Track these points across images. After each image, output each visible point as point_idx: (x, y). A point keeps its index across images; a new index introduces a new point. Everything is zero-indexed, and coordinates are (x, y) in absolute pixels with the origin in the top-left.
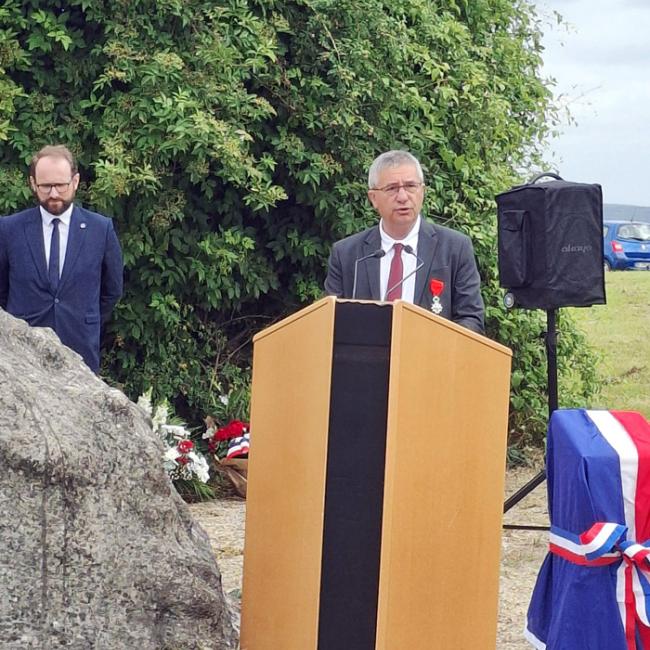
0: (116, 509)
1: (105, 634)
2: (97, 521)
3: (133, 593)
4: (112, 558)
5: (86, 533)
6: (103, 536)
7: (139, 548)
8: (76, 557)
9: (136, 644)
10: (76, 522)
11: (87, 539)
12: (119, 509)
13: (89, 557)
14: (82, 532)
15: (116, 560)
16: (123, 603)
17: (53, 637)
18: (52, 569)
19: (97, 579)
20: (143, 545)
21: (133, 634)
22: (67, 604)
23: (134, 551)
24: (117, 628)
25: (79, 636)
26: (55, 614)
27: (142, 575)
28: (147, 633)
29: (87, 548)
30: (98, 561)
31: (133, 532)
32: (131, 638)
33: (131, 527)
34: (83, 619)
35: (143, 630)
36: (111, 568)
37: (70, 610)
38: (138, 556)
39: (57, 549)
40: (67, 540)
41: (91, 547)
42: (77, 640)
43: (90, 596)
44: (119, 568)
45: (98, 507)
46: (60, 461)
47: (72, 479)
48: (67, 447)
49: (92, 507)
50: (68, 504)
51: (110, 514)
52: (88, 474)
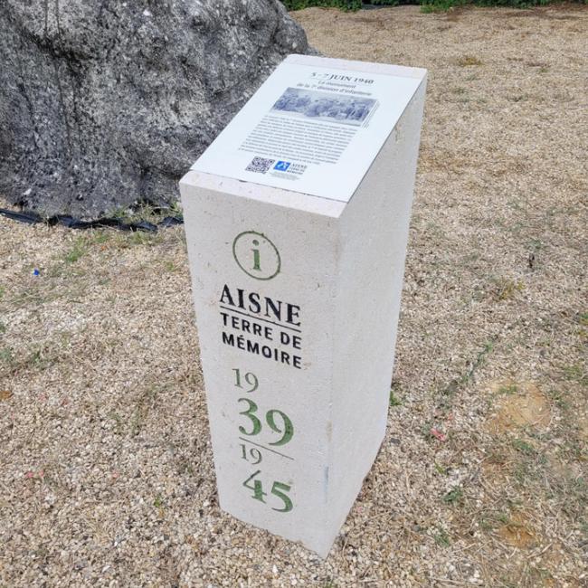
0: (115, 81)
1: (105, 182)
2: (99, 90)
3: (124, 153)
4: (108, 122)
5: (90, 100)
6: (102, 104)
7: (129, 116)
8: (84, 118)
9: (125, 192)
10: (82, 89)
11: (90, 104)
12: (118, 80)
13: (92, 119)
14: (87, 99)
15: (110, 125)
16: (119, 159)
17: (72, 178)
18: (71, 125)
19: (100, 138)
20: (133, 114)
21: (125, 184)
22: (84, 153)
23: (124, 119)
24: (114, 177)
25: (87, 180)
26: (76, 159)
27: (127, 140)
28: (133, 185)
29: (90, 112)
30: (99, 123)
31: (127, 102)
32: (122, 187)
33: (127, 98)
34: (93, 167)
35: (131, 183)
36: (107, 130)
37: (86, 158)
38: (126, 124)
39: (70, 110)
40: (75, 103)
41: (93, 112)
42: (85, 183)
43: (98, 150)
44: (112, 132)
45: (100, 78)
46: (57, 36)
47: (72, 53)
48: (65, 23)
49: (95, 78)
50: (74, 74)
51: (110, 85)
52: (86, 49)
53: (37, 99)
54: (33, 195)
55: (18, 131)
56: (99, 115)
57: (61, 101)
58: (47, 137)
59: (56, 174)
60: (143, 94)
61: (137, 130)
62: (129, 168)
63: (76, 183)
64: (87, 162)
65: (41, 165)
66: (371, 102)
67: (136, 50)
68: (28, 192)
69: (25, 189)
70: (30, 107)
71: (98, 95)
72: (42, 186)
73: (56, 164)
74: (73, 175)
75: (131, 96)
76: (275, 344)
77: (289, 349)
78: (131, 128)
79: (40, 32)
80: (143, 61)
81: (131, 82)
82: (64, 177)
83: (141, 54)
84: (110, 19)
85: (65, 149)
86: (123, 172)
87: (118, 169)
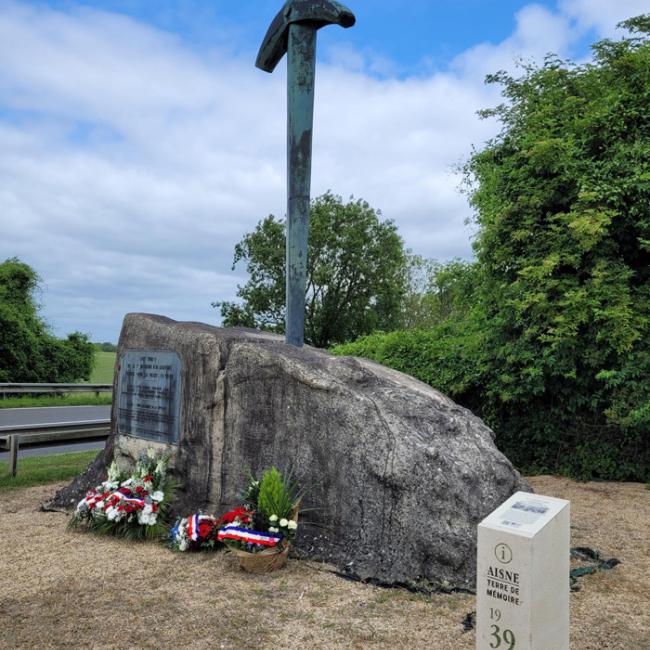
0: (417, 503)
1: (400, 562)
2: (406, 507)
3: (415, 545)
4: (409, 526)
5: (401, 512)
6: (407, 515)
7: (422, 524)
8: (394, 522)
9: (412, 570)
10: (397, 506)
11: (400, 514)
12: (419, 503)
13: (399, 523)
14: (399, 511)
15: (410, 528)
16: (411, 549)
17: (379, 558)
18: (386, 525)
19: (402, 535)
20: (424, 523)
21: (413, 565)
22: (390, 543)
24: (406, 560)
25: (389, 560)
26: (384, 547)
27: (419, 537)
28: (418, 566)
29: (399, 519)
30: (403, 526)
31: (422, 516)
33: (422, 513)
34: (394, 552)
36: (407, 531)
37: (390, 546)
38: (420, 528)
39: (387, 517)
40: (392, 513)
41: (401, 519)
43: (399, 542)
44: (411, 531)
45: (409, 501)
46: (390, 477)
47: (396, 486)
48: (396, 471)
49: (405, 500)
50: (394, 497)
51: (414, 505)
52: (404, 485)
53: (369, 509)
54: (354, 566)
55: (351, 526)
56: (404, 521)
57: (383, 511)
58: (368, 530)
59: (370, 555)
60: (432, 512)
61: (426, 532)
62: (417, 555)
63: (382, 561)
64: (390, 549)
65: (361, 549)
66: (547, 509)
67: (431, 488)
68: (351, 564)
69: (349, 562)
70: (362, 514)
71: (405, 510)
72: (360, 561)
73: (370, 549)
74: (381, 555)
75: (425, 512)
76: (508, 593)
77: (514, 595)
78: (422, 530)
79: (382, 474)
80: (434, 494)
81: (426, 505)
82: (375, 556)
83: (434, 490)
84: (419, 470)
85: (378, 540)
86: (412, 557)
87: (409, 555)
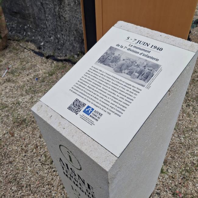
0: (74, 3)
1: (68, 43)
2: (68, 6)
3: (75, 33)
4: (70, 20)
5: (64, 10)
6: (68, 12)
7: (78, 18)
8: (62, 17)
9: (75, 48)
10: (62, 6)
11: (64, 12)
12: (75, 3)
13: (65, 18)
14: (63, 10)
15: (71, 21)
16: (73, 35)
17: (57, 40)
18: (58, 19)
19: (67, 26)
20: (79, 17)
21: (75, 45)
22: (62, 31)
23: (76, 19)
24: (71, 42)
25: (62, 42)
26: (59, 33)
27: (76, 28)
28: (78, 46)
29: (64, 15)
30: (67, 20)
31: (78, 12)
32: (74, 46)
33: (78, 10)
34: (65, 37)
35: (77, 45)
36: (70, 23)
37: (62, 33)
38: (77, 21)
39: (57, 14)
40: (59, 11)
41: (65, 15)
42: (61, 43)
43: (66, 30)
44: (71, 24)
45: (68, 1)
49: (66, 1)
53: (47, 8)
54: (44, 45)
55: (41, 20)
56: (67, 17)
57: (54, 10)
58: (50, 23)
59: (52, 38)
62: (77, 39)
63: (58, 42)
64: (62, 35)
65: (48, 33)
68: (42, 44)
69: (41, 42)
70: (45, 11)
71: (67, 8)
72: (47, 42)
73: (52, 34)
74: (58, 39)
82: (54, 39)
85: (55, 28)
86: (75, 40)
87: (73, 39)
